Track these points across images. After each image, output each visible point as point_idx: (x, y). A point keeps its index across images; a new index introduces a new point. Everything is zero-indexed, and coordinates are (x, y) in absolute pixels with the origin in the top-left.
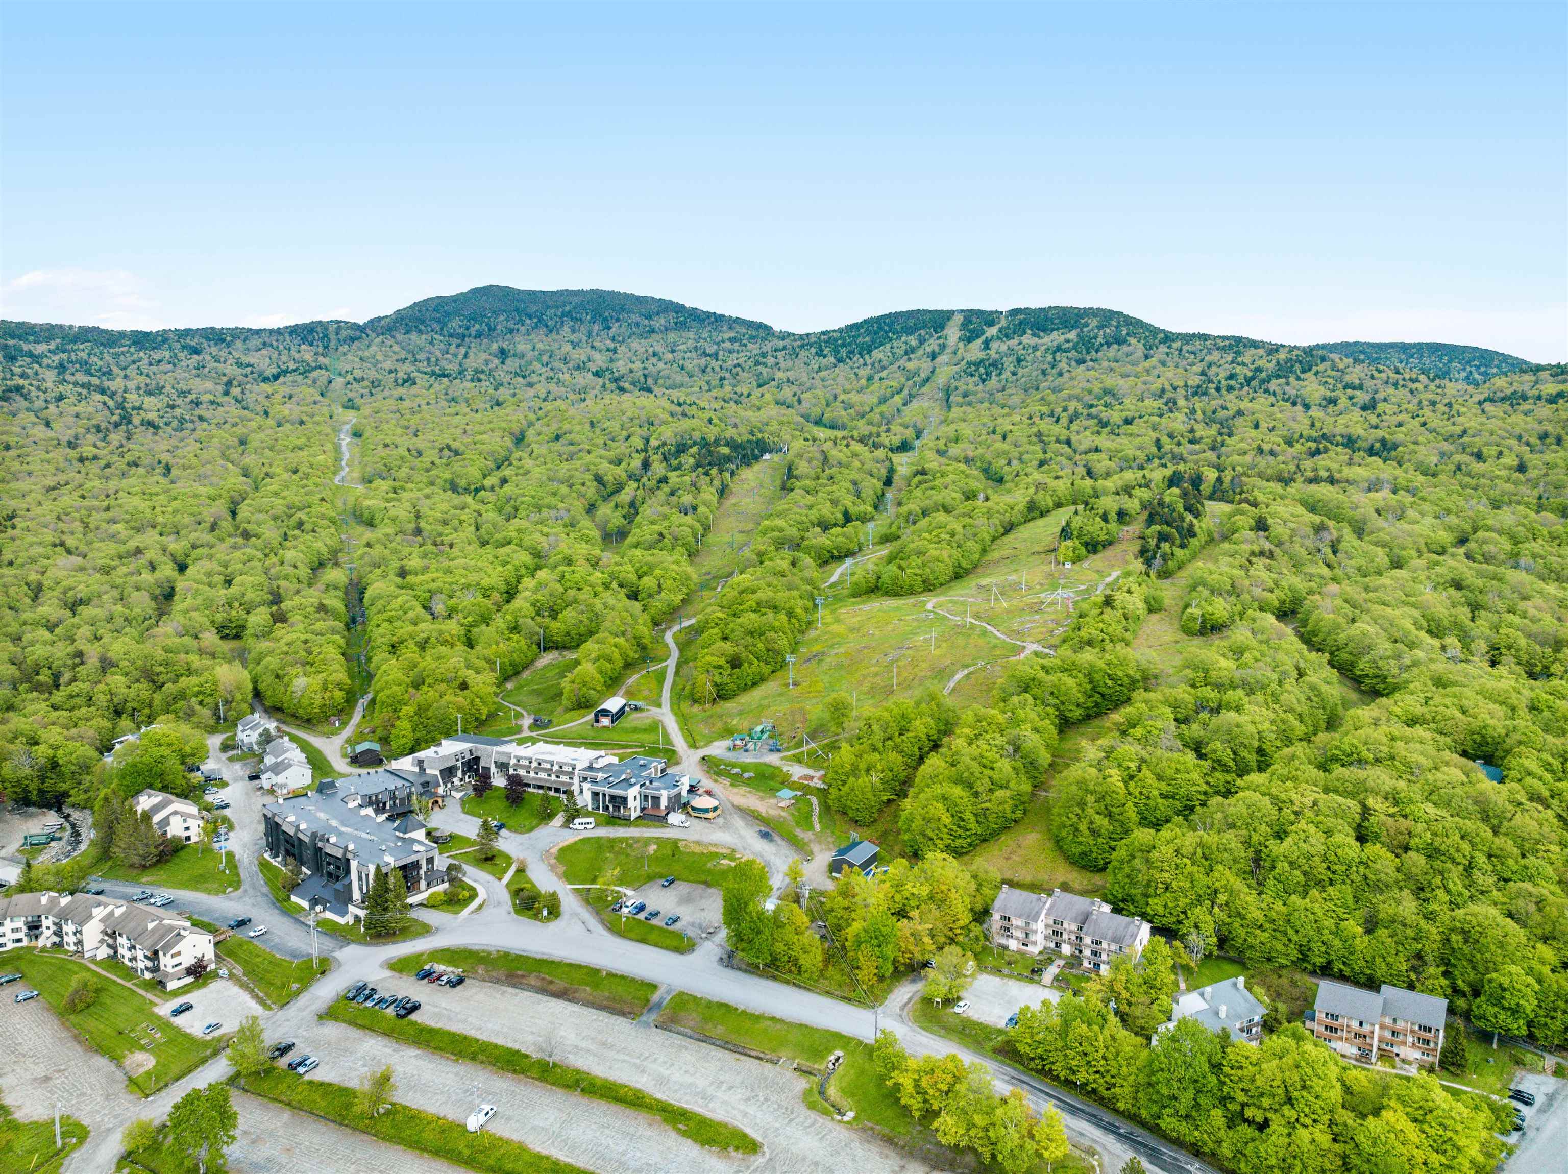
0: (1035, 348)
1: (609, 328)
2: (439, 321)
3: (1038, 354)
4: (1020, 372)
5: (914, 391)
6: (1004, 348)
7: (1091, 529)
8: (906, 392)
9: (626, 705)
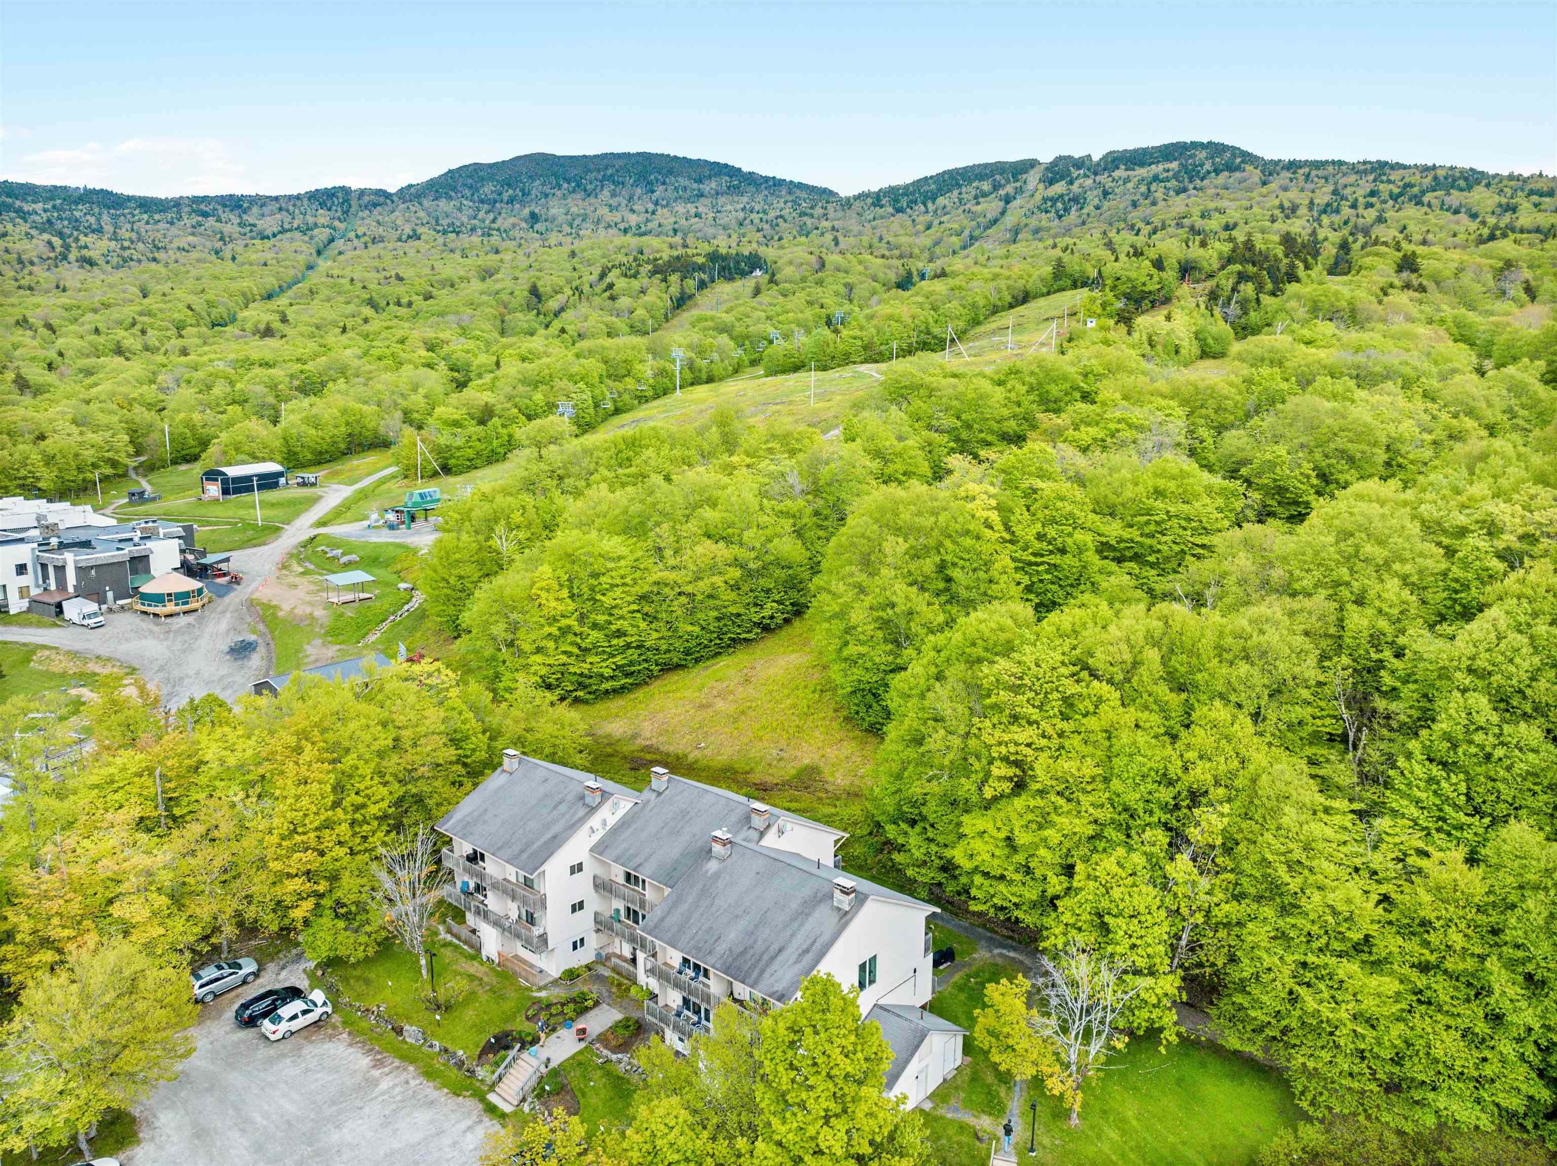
1: (653, 192)
2: (471, 187)
5: (976, 233)
8: (967, 233)
9: (281, 474)
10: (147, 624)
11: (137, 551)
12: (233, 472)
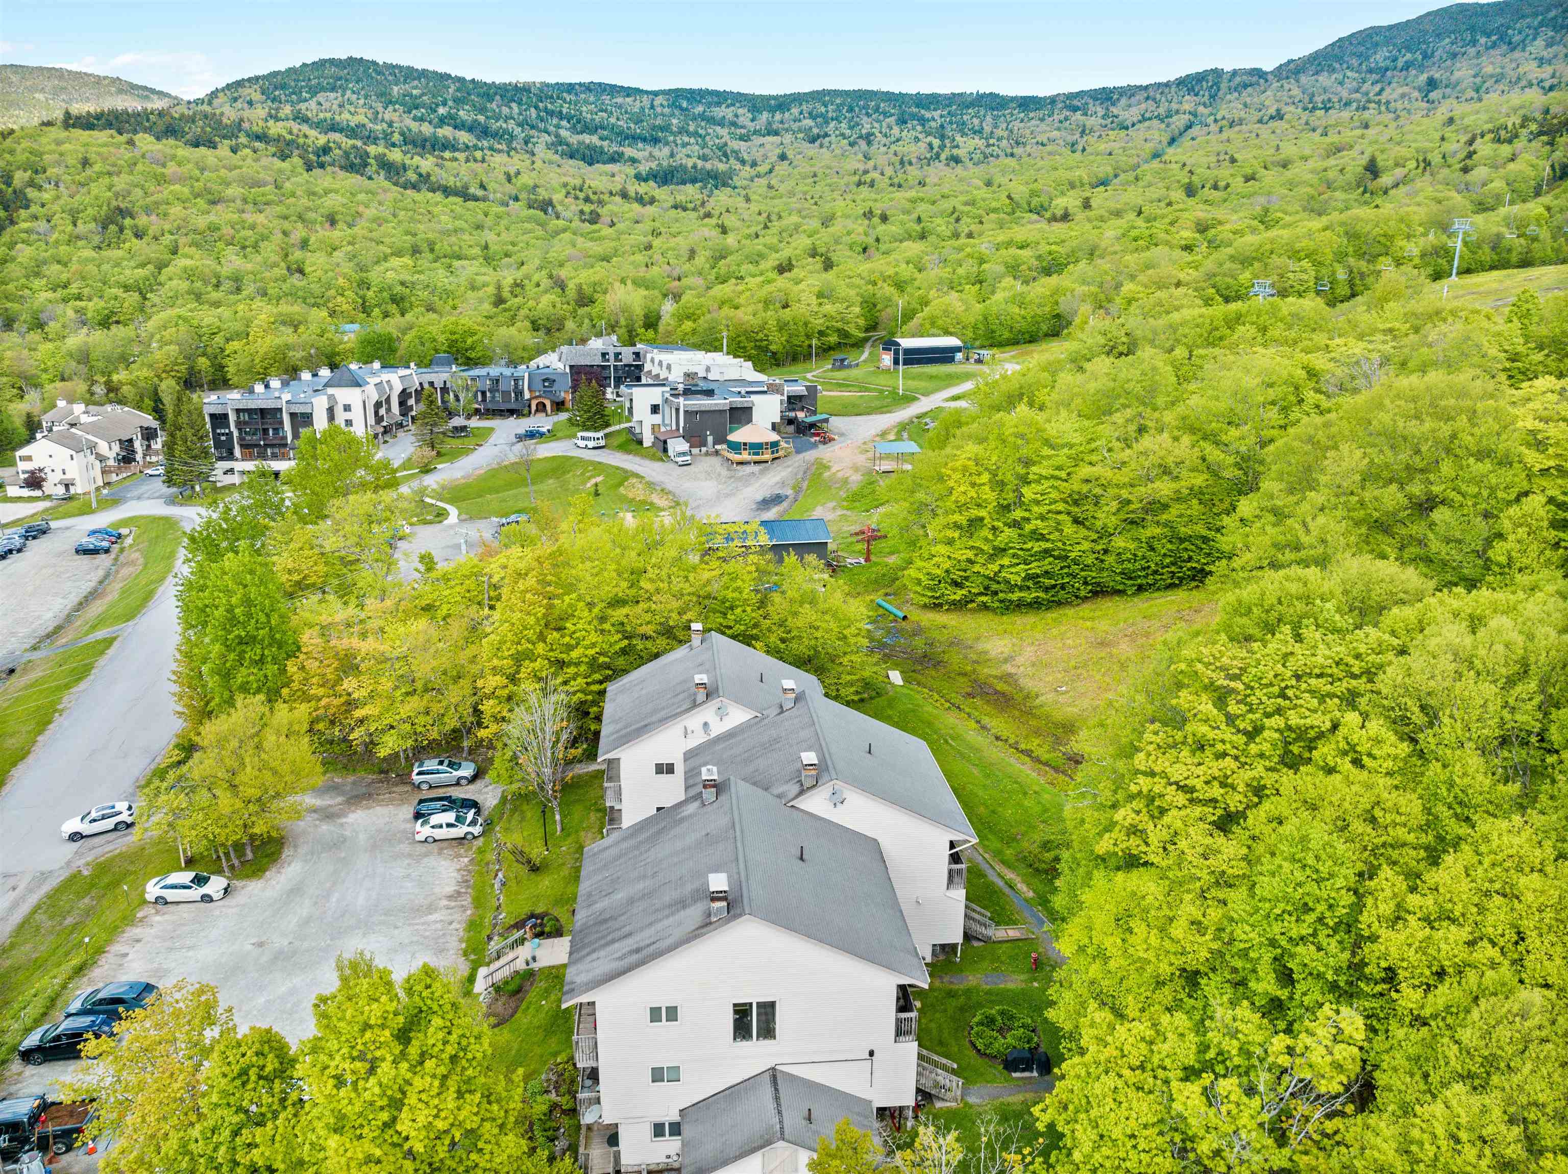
9: (959, 349)
11: (738, 401)
12: (907, 343)
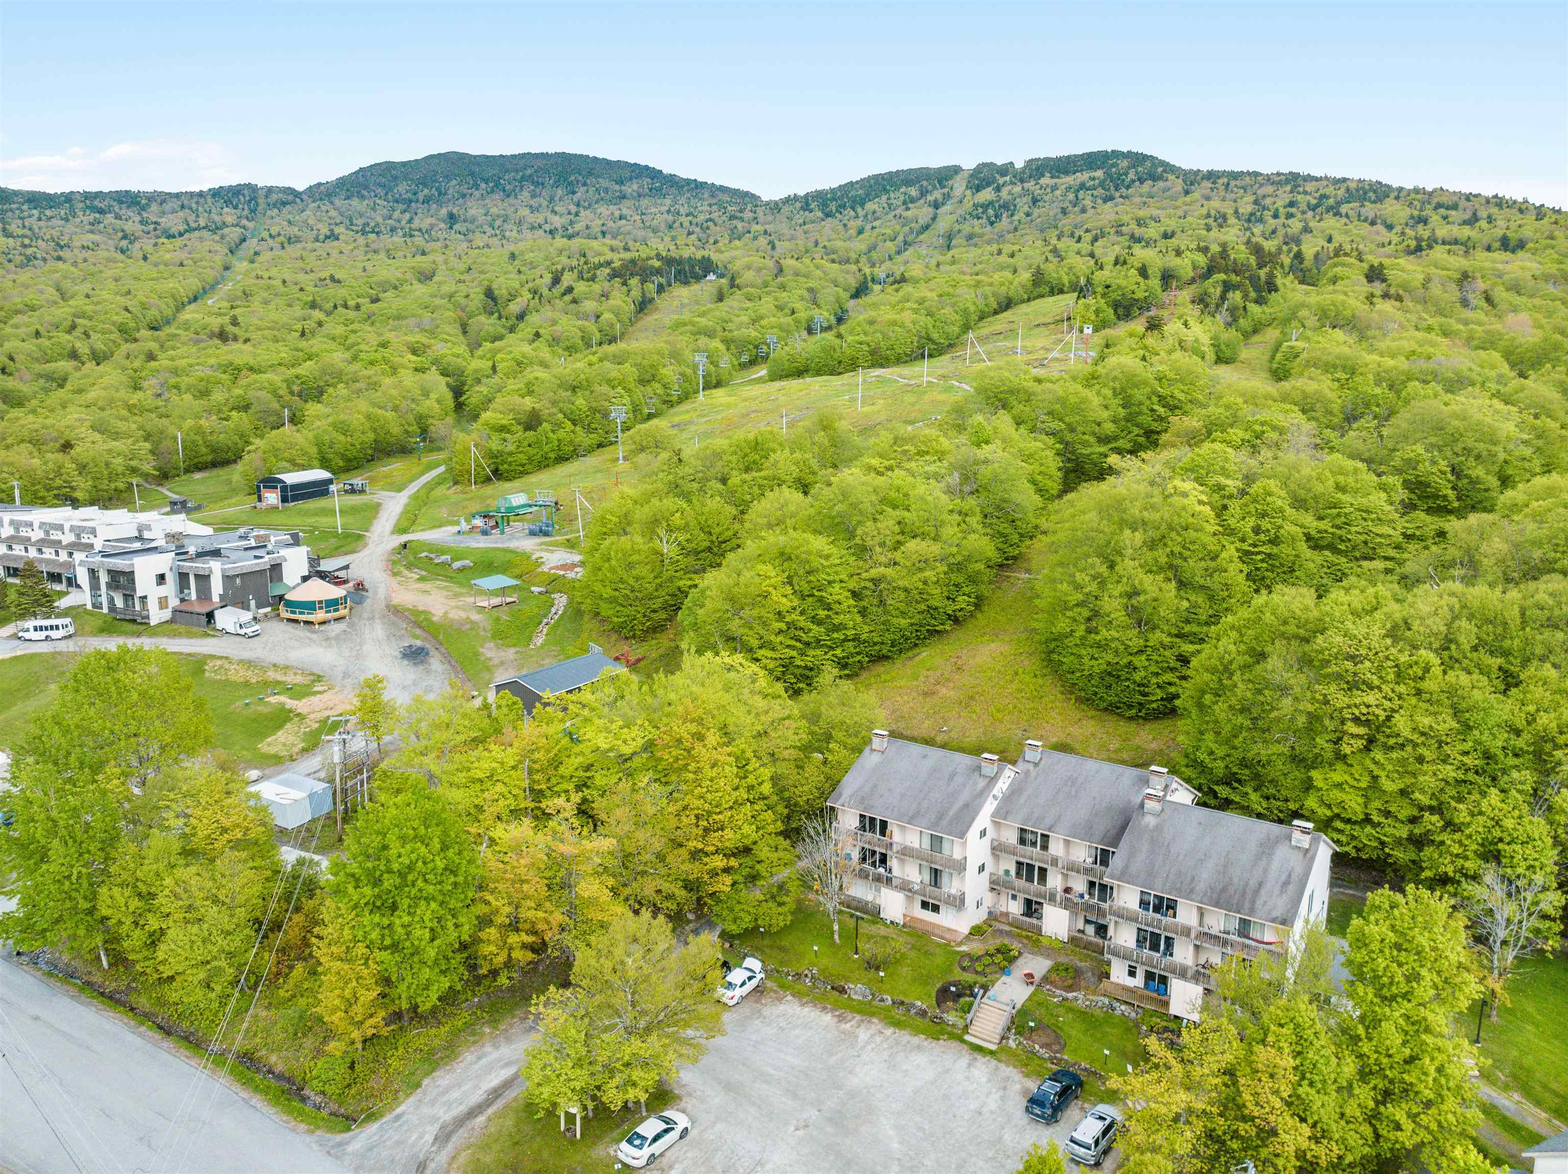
0: (1054, 188)
3: (1058, 192)
4: (1036, 212)
5: (910, 238)
6: (1017, 189)
7: (1123, 283)
8: (900, 238)
9: (330, 482)
10: (300, 632)
11: (273, 559)
12: (292, 478)
